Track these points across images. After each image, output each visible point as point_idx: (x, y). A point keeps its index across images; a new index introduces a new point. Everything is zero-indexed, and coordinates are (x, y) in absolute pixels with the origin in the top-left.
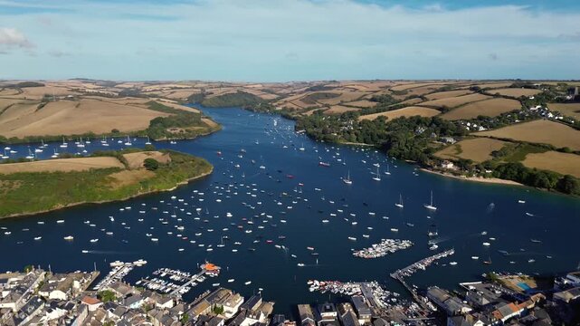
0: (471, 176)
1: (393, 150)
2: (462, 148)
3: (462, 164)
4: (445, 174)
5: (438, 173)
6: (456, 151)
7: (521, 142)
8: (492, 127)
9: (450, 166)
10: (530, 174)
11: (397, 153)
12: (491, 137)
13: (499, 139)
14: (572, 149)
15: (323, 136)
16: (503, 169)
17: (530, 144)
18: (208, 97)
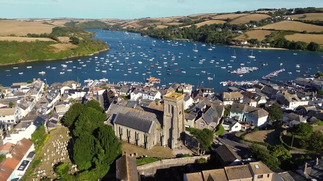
0: (259, 47)
1: (208, 39)
2: (248, 35)
3: (252, 42)
4: (244, 47)
5: (240, 47)
6: (245, 37)
7: (279, 31)
8: (260, 25)
9: (246, 43)
10: (291, 43)
11: (212, 40)
12: (263, 29)
13: (267, 30)
14: (308, 32)
15: (162, 36)
16: (276, 43)
17: (285, 31)
18: (77, 24)
